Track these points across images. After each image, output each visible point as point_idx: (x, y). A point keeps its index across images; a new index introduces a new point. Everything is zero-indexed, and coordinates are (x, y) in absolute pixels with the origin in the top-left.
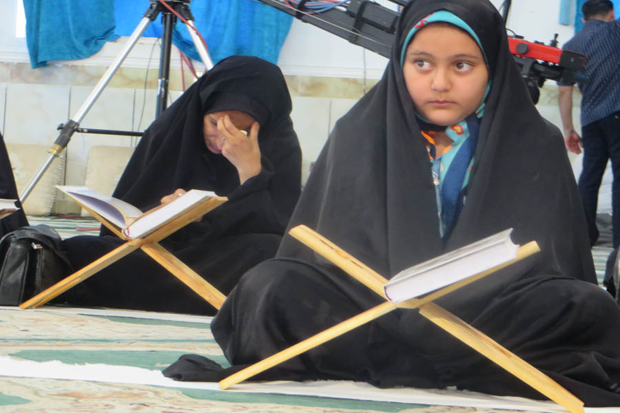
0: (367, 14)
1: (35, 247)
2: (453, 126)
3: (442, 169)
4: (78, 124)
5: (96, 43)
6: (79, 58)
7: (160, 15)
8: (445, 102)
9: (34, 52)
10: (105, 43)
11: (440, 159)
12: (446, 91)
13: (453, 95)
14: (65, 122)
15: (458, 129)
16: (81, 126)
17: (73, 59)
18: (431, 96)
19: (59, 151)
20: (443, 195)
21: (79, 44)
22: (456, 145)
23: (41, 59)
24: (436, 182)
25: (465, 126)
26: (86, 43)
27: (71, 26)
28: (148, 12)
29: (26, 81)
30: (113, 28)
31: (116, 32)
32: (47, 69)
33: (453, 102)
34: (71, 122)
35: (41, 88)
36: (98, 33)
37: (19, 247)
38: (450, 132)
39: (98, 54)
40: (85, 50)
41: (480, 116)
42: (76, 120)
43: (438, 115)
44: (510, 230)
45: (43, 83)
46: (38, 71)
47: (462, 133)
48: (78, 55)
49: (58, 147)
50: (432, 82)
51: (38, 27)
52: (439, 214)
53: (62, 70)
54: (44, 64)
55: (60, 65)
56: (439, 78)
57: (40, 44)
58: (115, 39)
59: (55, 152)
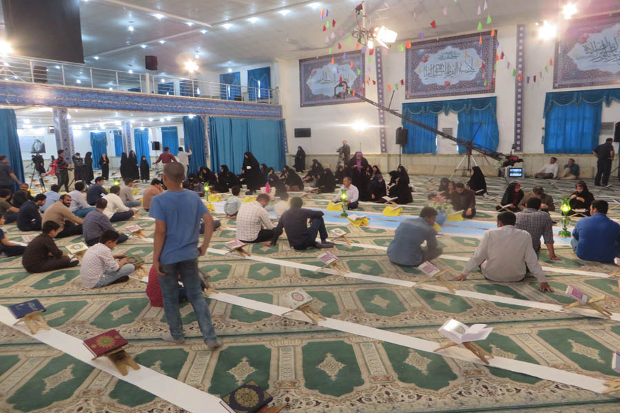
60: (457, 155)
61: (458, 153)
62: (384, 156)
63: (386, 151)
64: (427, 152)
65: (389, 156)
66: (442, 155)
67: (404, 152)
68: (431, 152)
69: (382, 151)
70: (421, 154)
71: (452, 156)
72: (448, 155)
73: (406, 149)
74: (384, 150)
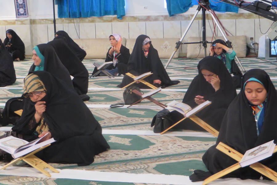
0: (259, 6)
1: (163, 118)
2: (260, 105)
3: (257, 117)
4: (181, 42)
5: (187, 8)
6: (182, 13)
7: (201, 9)
8: (256, 100)
9: (170, 12)
10: (189, 8)
11: (257, 115)
12: (256, 97)
13: (258, 98)
14: (178, 42)
15: (261, 106)
16: (182, 42)
17: (181, 13)
18: (252, 99)
19: (177, 50)
20: (258, 123)
21: (182, 9)
22: (260, 110)
23: (172, 14)
24: (256, 120)
25: (262, 105)
26: (184, 8)
27: (179, 4)
28: (198, 8)
29: (168, 20)
30: (191, 3)
31: (192, 4)
32: (174, 16)
33: (258, 100)
34: (179, 42)
35: (172, 22)
36: (187, 5)
37: (159, 118)
38: (258, 106)
39: (188, 11)
40: (184, 10)
41: (266, 101)
42: (181, 41)
43: (255, 103)
44: (273, 141)
45: (173, 20)
46: (171, 17)
47: (262, 107)
48: (182, 12)
49: (176, 49)
50: (252, 95)
51: (170, 5)
52: (257, 129)
53: (178, 16)
54: (173, 15)
55: (177, 15)
56: (254, 94)
57: (171, 10)
58: (192, 6)
59: (175, 50)
60: (165, 18)
61: (166, 13)
62: (22, 23)
63: (25, 13)
64: (106, 13)
65: (33, 22)
66: (135, 19)
67: (61, 15)
68: (115, 13)
69: (18, 14)
70: (95, 18)
71: (156, 19)
72: (148, 19)
73: (66, 9)
74: (21, 11)
